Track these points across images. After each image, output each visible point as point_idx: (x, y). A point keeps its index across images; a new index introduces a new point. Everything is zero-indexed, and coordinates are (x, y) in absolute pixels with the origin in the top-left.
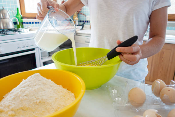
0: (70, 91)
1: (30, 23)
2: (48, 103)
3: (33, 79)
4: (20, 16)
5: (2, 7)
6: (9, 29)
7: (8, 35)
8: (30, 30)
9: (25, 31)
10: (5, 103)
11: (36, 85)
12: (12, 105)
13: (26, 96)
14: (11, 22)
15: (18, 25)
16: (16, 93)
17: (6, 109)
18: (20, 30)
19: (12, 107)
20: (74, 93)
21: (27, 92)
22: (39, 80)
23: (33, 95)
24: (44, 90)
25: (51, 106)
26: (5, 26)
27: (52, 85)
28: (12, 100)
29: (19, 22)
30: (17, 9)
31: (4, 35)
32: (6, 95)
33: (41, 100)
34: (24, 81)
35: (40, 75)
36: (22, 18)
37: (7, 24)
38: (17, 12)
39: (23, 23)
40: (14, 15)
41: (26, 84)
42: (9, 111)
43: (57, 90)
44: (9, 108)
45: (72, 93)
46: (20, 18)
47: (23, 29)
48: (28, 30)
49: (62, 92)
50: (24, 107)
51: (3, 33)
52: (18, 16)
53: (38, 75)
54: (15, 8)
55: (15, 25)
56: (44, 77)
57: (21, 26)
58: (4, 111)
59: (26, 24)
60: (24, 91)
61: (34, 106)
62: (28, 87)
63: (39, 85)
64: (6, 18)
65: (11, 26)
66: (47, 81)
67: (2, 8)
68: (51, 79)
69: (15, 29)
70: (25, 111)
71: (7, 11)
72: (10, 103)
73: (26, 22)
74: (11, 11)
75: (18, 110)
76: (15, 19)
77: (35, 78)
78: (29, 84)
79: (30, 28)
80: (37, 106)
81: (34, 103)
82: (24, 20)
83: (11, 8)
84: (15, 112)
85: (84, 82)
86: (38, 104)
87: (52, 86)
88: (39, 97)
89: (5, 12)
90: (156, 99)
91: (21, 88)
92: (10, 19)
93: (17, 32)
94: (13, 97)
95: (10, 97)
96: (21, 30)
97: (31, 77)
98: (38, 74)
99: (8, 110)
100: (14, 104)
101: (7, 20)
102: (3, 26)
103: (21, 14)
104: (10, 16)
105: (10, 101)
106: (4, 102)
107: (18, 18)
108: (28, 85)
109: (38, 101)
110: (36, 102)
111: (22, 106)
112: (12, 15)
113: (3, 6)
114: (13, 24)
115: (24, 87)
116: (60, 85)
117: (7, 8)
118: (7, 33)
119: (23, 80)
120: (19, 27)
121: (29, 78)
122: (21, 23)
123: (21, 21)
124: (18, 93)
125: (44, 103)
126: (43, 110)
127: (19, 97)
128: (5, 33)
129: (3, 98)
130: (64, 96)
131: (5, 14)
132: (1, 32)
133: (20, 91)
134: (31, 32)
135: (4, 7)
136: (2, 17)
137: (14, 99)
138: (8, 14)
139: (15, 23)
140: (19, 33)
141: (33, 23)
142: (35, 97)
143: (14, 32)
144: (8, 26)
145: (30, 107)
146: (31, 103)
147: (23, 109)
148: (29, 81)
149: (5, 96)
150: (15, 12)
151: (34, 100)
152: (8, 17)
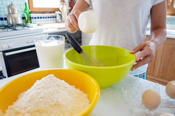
0: (83, 92)
1: (38, 18)
2: (63, 105)
3: (47, 80)
4: (28, 11)
5: (10, 2)
6: (18, 24)
7: (17, 30)
8: (38, 25)
9: (33, 26)
10: (21, 105)
11: (50, 87)
12: (29, 107)
13: (41, 99)
14: (20, 17)
15: (27, 20)
16: (32, 95)
17: (22, 111)
18: (28, 25)
19: (28, 109)
20: (87, 94)
21: (42, 94)
22: (53, 82)
23: (48, 98)
24: (59, 92)
25: (66, 108)
26: (14, 21)
27: (66, 86)
28: (28, 102)
29: (27, 17)
30: (26, 4)
31: (13, 30)
32: (21, 94)
33: (56, 102)
34: (38, 82)
35: (54, 76)
36: (30, 13)
37: (15, 19)
38: (25, 7)
39: (31, 18)
40: (23, 11)
41: (41, 85)
42: (25, 113)
43: (71, 91)
44: (25, 110)
45: (85, 93)
46: (29, 13)
47: (31, 24)
48: (36, 25)
49: (75, 93)
50: (40, 109)
51: (12, 28)
52: (26, 11)
53: (52, 77)
54: (23, 3)
55: (23, 20)
56: (58, 78)
57: (29, 21)
58: (20, 113)
59: (34, 19)
60: (40, 93)
61: (49, 108)
62: (42, 89)
63: (54, 86)
64: (15, 13)
65: (20, 21)
66: (61, 82)
67: (11, 4)
68: (64, 80)
69: (24, 24)
70: (41, 113)
71: (16, 6)
72: (26, 104)
73: (34, 17)
74: (20, 6)
75: (34, 112)
76: (23, 14)
77: (49, 80)
78: (43, 85)
79: (38, 23)
80: (52, 108)
81: (49, 105)
82: (32, 15)
83: (19, 3)
84: (31, 114)
85: (98, 84)
86: (53, 107)
87: (66, 88)
88: (54, 100)
89: (14, 7)
90: (171, 101)
91: (37, 89)
92: (19, 14)
93: (25, 27)
94: (28, 99)
95: (26, 98)
96: (30, 25)
97: (46, 78)
98: (52, 75)
99: (24, 111)
100: (30, 106)
101: (15, 15)
102: (12, 22)
103: (29, 9)
104: (18, 11)
105: (26, 102)
106: (20, 103)
107: (26, 13)
108: (43, 87)
109: (54, 103)
110: (52, 105)
111: (38, 109)
112: (20, 10)
113: (12, 1)
114: (22, 19)
115: (39, 89)
116: (72, 85)
117: (16, 3)
118: (16, 29)
119: (37, 80)
120: (27, 22)
121: (43, 79)
122: (29, 18)
123: (29, 16)
124: (33, 95)
125: (59, 105)
126: (58, 113)
127: (35, 99)
128: (14, 28)
129: (18, 97)
130: (78, 98)
131: (13, 9)
132: (10, 27)
133: (36, 93)
134: (40, 27)
135: (13, 3)
136: (11, 12)
137: (30, 100)
138: (16, 9)
139: (24, 18)
140: (27, 28)
141: (41, 18)
142: (51, 99)
143: (22, 27)
144: (17, 21)
145: (46, 109)
146: (47, 106)
147: (39, 112)
148: (44, 83)
149: (20, 96)
150: (23, 7)
151: (49, 103)
152: (16, 12)
